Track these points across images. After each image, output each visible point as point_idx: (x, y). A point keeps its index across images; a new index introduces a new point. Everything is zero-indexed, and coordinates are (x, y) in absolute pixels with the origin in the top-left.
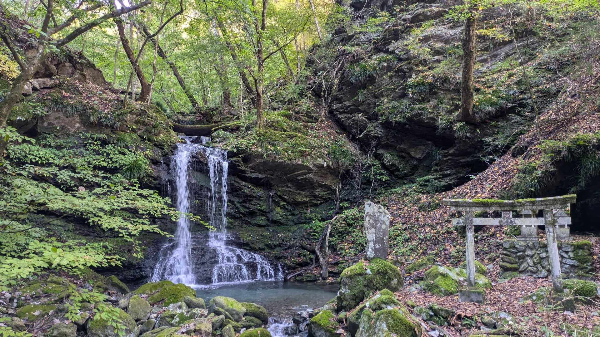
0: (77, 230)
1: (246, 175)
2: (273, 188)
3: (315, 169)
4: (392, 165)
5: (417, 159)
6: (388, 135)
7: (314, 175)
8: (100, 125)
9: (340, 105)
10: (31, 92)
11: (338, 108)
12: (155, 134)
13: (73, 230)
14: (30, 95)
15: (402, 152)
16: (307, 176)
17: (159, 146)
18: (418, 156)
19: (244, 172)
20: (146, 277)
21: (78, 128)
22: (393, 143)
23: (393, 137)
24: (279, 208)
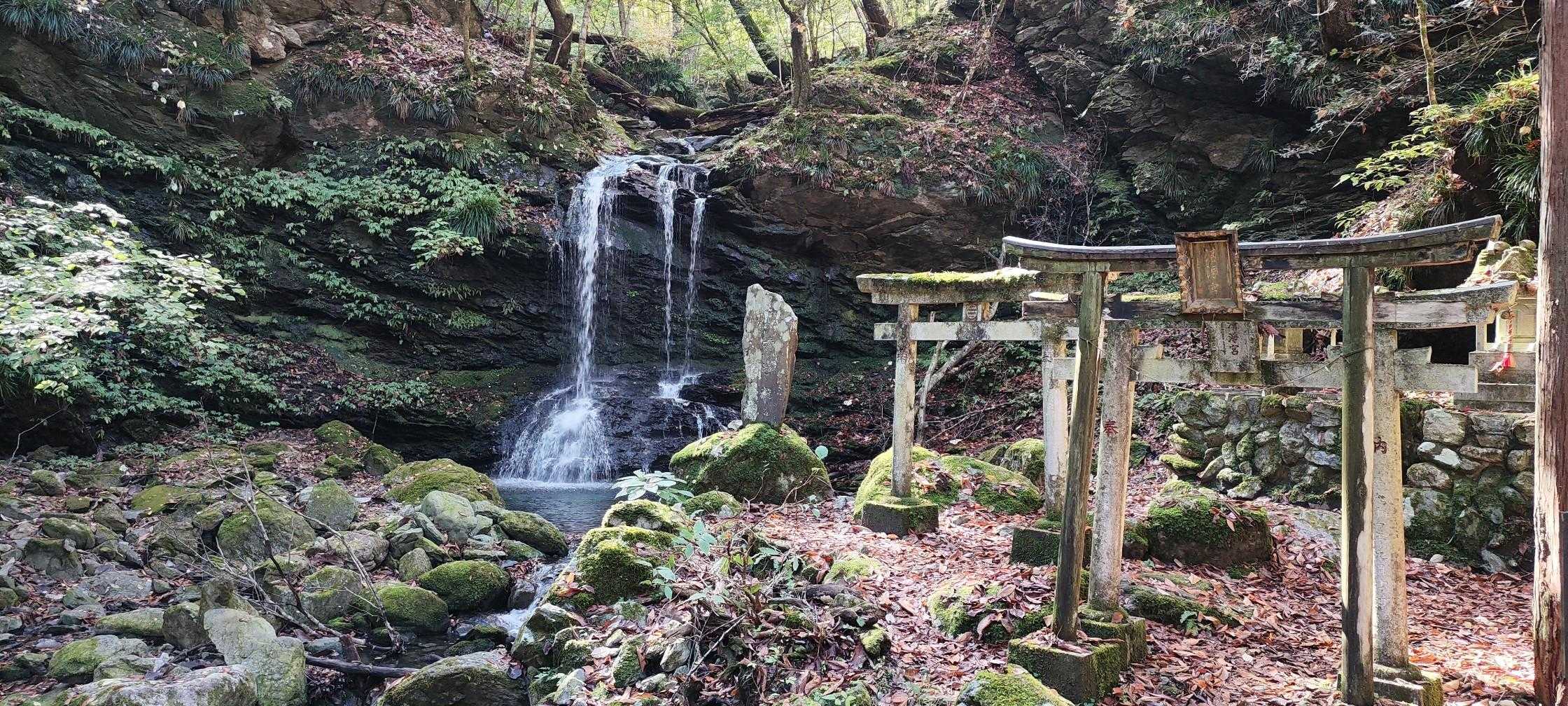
0: (374, 350)
1: (755, 229)
2: (835, 260)
3: (935, 209)
4: (1157, 192)
5: (1227, 173)
6: (1149, 108)
7: (933, 226)
8: (413, 123)
9: (1036, 30)
10: (284, 54)
11: (1029, 38)
12: (542, 137)
13: (365, 352)
14: (281, 61)
15: (1189, 153)
16: (914, 229)
17: (552, 162)
18: (1231, 164)
19: (747, 221)
20: (499, 457)
21: (375, 129)
22: (1164, 130)
23: (1165, 112)
24: (851, 312)
